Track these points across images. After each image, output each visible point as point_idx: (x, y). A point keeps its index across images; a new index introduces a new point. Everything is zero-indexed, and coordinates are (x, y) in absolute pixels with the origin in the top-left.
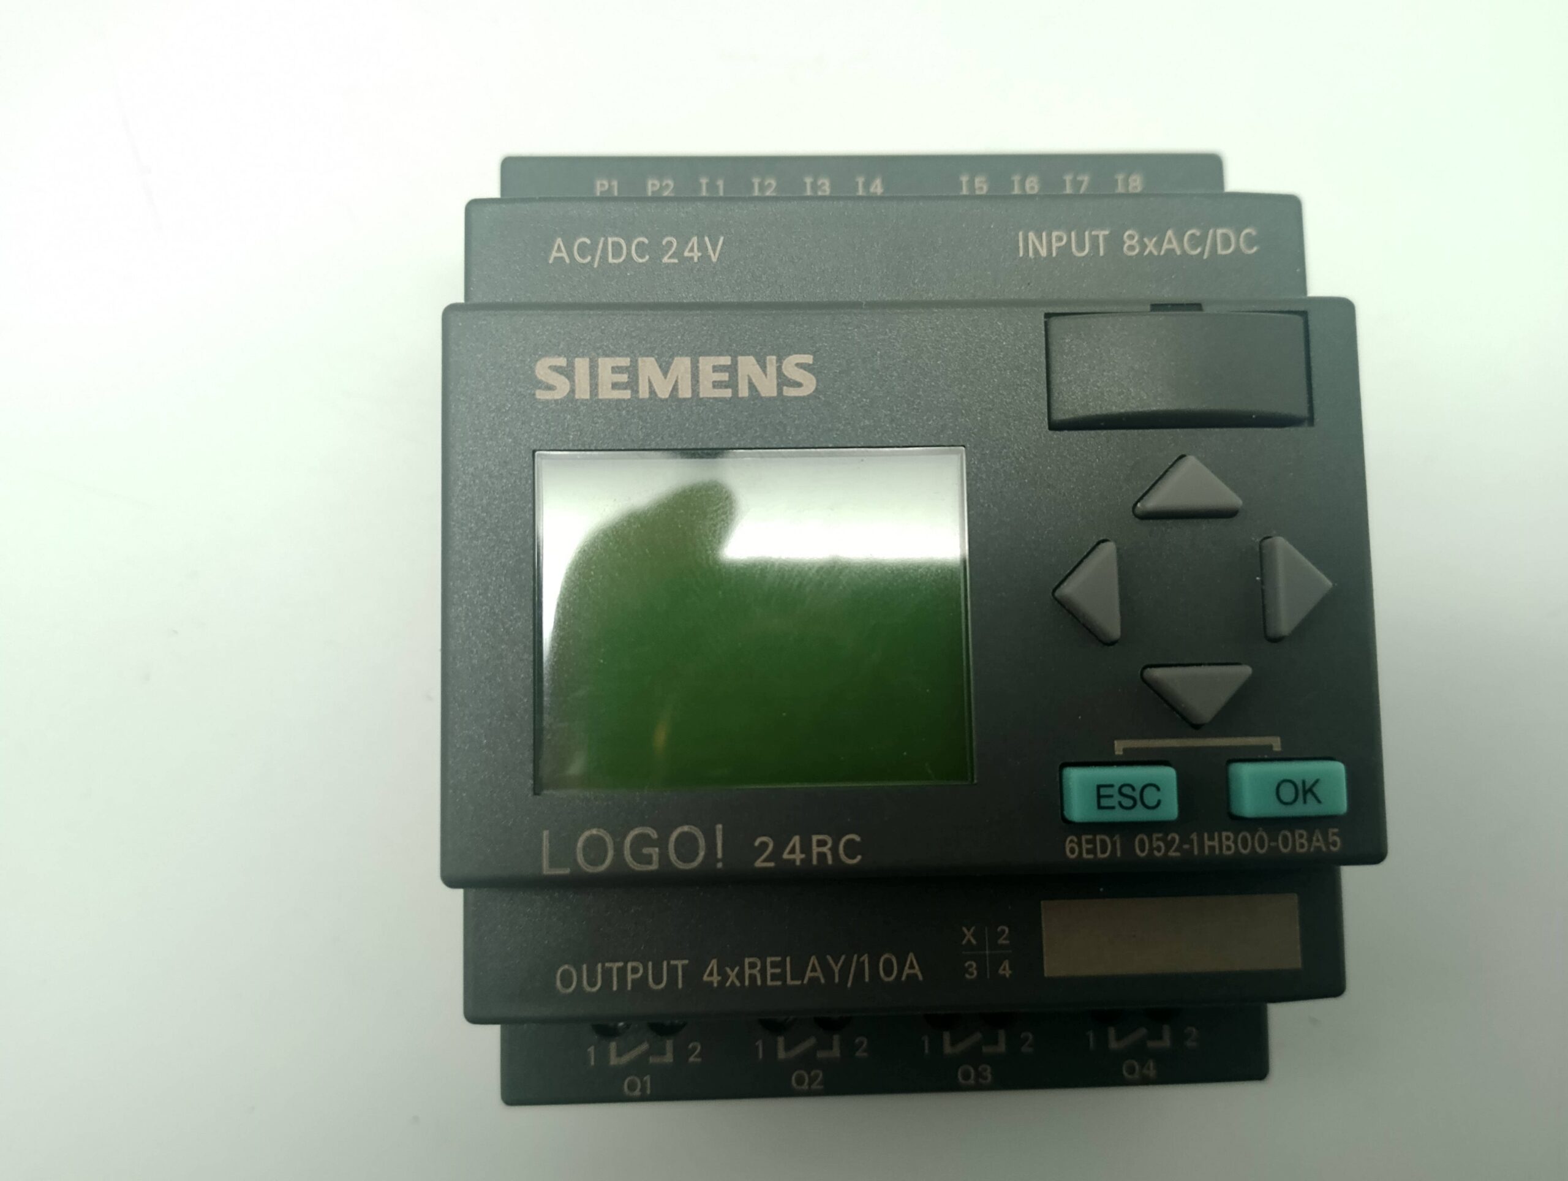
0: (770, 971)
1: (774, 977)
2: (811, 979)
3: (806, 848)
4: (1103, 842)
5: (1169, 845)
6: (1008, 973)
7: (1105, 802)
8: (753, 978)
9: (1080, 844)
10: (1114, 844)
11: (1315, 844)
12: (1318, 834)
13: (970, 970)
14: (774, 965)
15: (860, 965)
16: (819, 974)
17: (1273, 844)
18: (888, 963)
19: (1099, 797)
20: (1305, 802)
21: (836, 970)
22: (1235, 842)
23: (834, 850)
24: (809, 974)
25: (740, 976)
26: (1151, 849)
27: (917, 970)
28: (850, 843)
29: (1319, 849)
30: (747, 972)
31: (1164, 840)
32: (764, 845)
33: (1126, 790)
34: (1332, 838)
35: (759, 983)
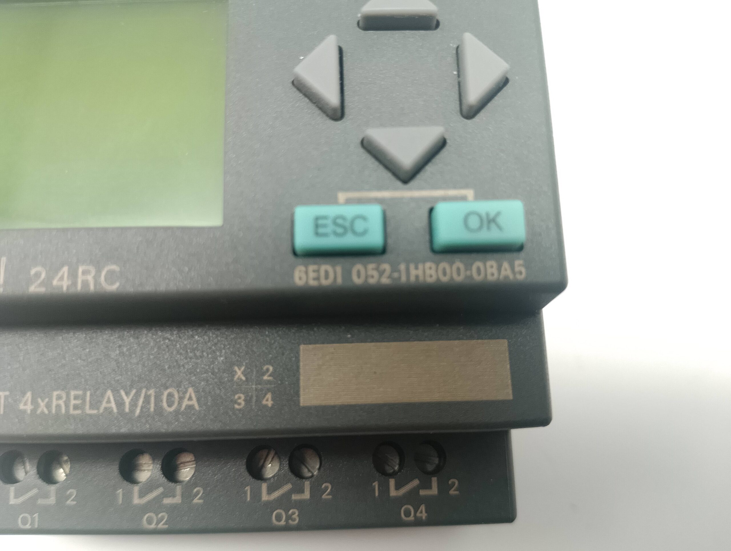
0: (73, 402)
1: (76, 407)
2: (106, 409)
3: (73, 275)
4: (327, 273)
5: (381, 273)
6: (270, 403)
7: (321, 230)
8: (58, 406)
9: (307, 273)
10: (335, 273)
11: (503, 273)
12: (506, 265)
13: (239, 401)
14: (76, 398)
15: (147, 398)
16: (113, 405)
17: (468, 273)
18: (170, 396)
19: (317, 226)
20: (489, 228)
21: (127, 400)
22: (437, 271)
23: (96, 278)
24: (104, 405)
25: (48, 406)
26: (367, 277)
27: (194, 402)
28: (111, 273)
29: (506, 277)
30: (54, 403)
31: (377, 269)
32: (38, 275)
33: (340, 221)
34: (517, 269)
35: (63, 410)
